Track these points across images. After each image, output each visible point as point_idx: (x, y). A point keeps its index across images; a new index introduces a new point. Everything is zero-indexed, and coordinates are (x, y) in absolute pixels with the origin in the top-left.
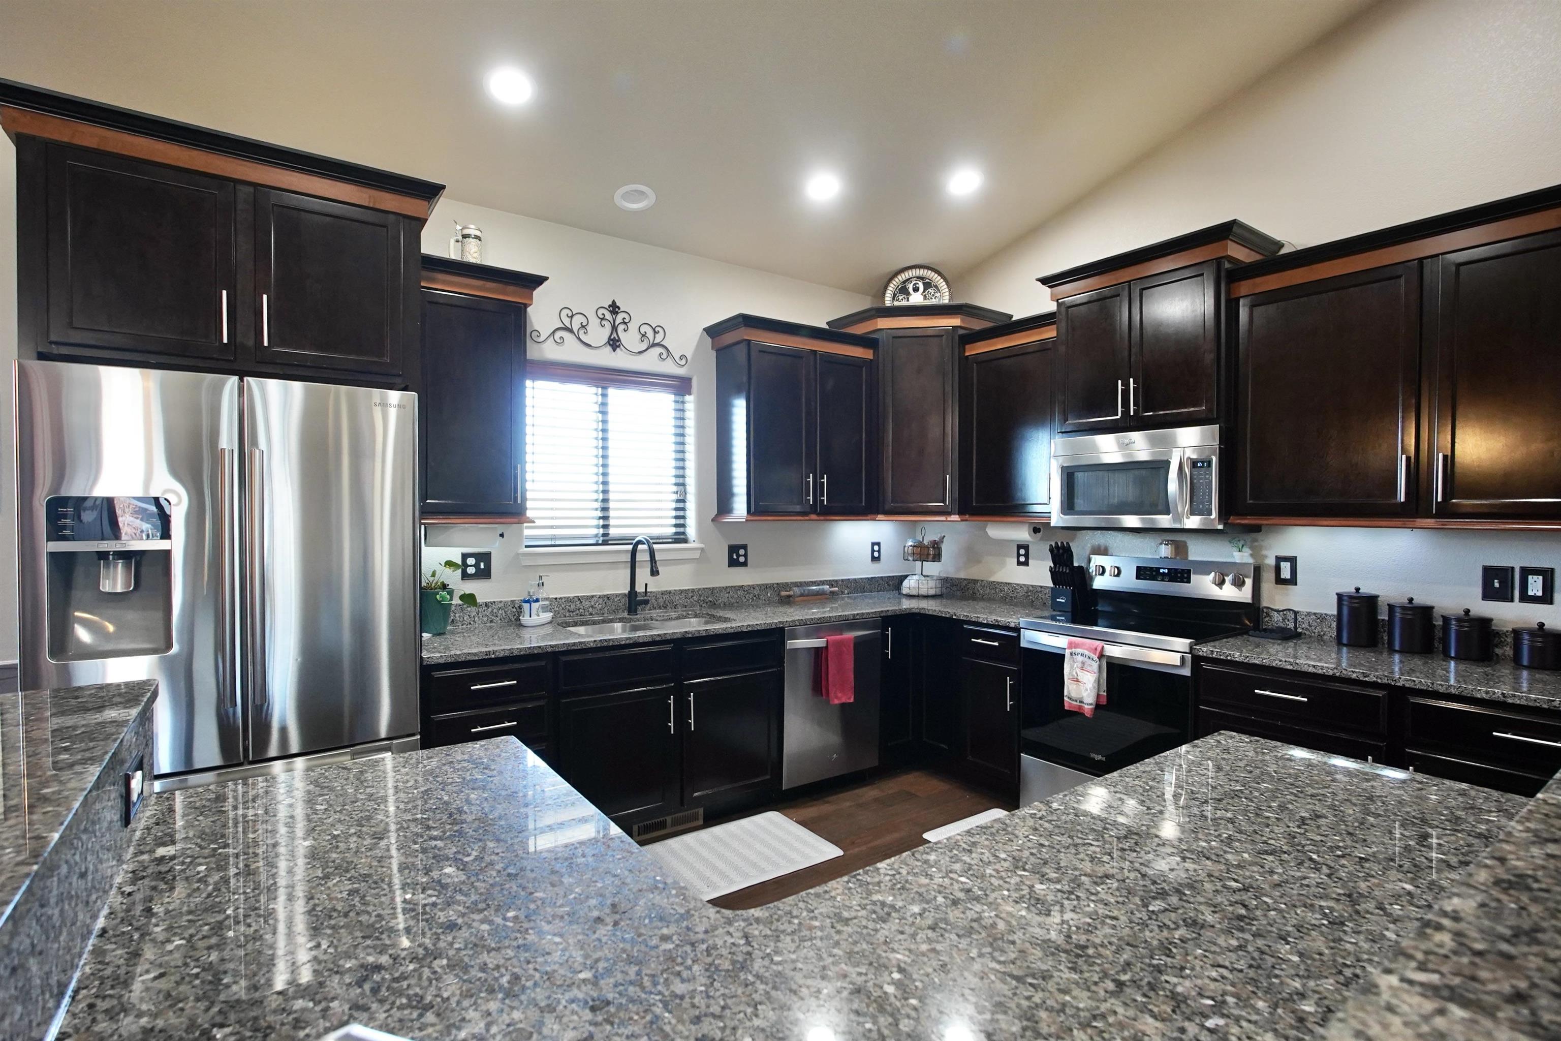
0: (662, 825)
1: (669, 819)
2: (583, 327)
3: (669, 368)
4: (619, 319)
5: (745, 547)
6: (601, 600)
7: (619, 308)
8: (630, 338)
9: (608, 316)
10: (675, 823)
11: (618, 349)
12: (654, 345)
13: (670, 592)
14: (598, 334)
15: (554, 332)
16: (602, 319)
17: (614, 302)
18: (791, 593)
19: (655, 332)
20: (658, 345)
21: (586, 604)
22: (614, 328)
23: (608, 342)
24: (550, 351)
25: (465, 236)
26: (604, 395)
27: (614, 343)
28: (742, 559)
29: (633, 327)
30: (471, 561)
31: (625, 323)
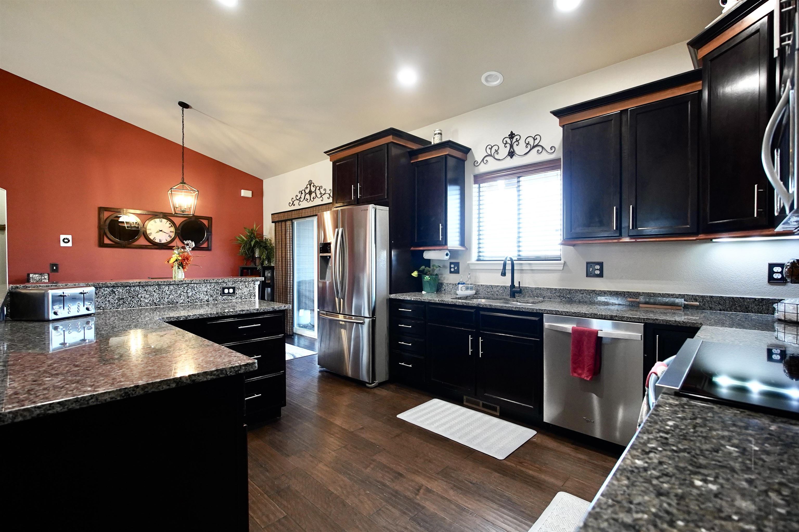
0: (478, 404)
1: (481, 403)
2: (496, 151)
3: (545, 157)
4: (514, 140)
5: (601, 264)
7: (514, 134)
8: (520, 149)
9: (509, 141)
10: (484, 406)
11: (514, 157)
12: (534, 147)
13: (540, 289)
14: (504, 151)
15: (483, 159)
16: (505, 144)
17: (512, 132)
18: (638, 300)
19: (534, 140)
20: (537, 145)
22: (511, 146)
23: (509, 155)
24: (483, 169)
25: (435, 134)
26: (518, 182)
27: (511, 154)
28: (598, 272)
29: (522, 142)
30: (452, 266)
31: (518, 141)
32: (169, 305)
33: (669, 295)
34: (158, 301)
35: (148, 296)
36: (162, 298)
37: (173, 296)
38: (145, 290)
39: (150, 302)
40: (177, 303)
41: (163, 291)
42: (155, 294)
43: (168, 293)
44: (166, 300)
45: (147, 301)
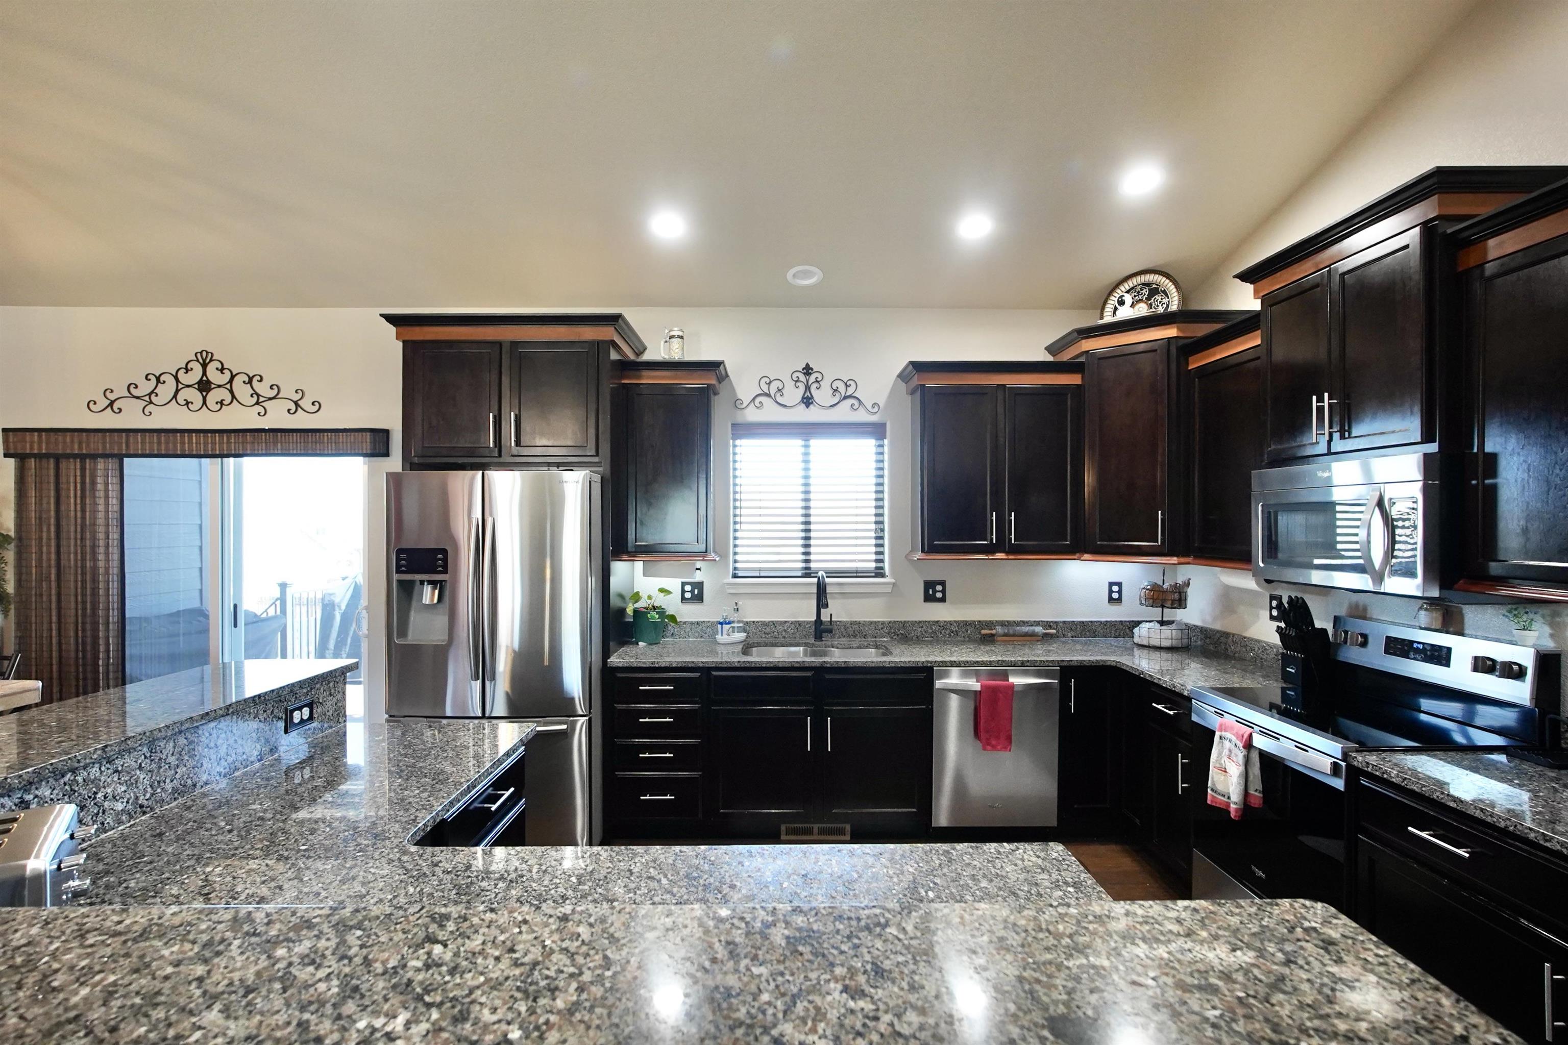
0: (809, 832)
1: (816, 827)
2: (779, 390)
3: (862, 416)
4: (812, 379)
5: (943, 583)
6: (793, 626)
7: (812, 369)
8: (822, 395)
9: (802, 378)
10: (822, 832)
11: (811, 406)
12: (846, 398)
13: (859, 623)
14: (794, 394)
15: (754, 399)
16: (796, 381)
17: (807, 365)
18: (994, 632)
19: (847, 386)
20: (850, 397)
21: (780, 628)
22: (808, 388)
23: (802, 401)
24: (752, 415)
25: (671, 337)
26: (807, 446)
27: (808, 401)
28: (939, 595)
29: (825, 384)
30: (688, 588)
31: (818, 382)
32: (175, 799)
33: (1024, 623)
34: (148, 796)
35: (124, 788)
36: (159, 782)
37: (184, 769)
38: (116, 771)
39: (130, 807)
40: (195, 785)
41: (160, 759)
42: (142, 777)
43: (172, 760)
44: (169, 786)
45: (119, 806)
